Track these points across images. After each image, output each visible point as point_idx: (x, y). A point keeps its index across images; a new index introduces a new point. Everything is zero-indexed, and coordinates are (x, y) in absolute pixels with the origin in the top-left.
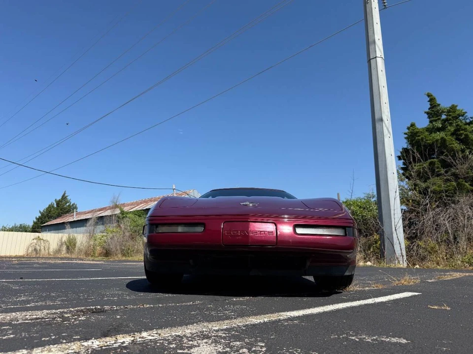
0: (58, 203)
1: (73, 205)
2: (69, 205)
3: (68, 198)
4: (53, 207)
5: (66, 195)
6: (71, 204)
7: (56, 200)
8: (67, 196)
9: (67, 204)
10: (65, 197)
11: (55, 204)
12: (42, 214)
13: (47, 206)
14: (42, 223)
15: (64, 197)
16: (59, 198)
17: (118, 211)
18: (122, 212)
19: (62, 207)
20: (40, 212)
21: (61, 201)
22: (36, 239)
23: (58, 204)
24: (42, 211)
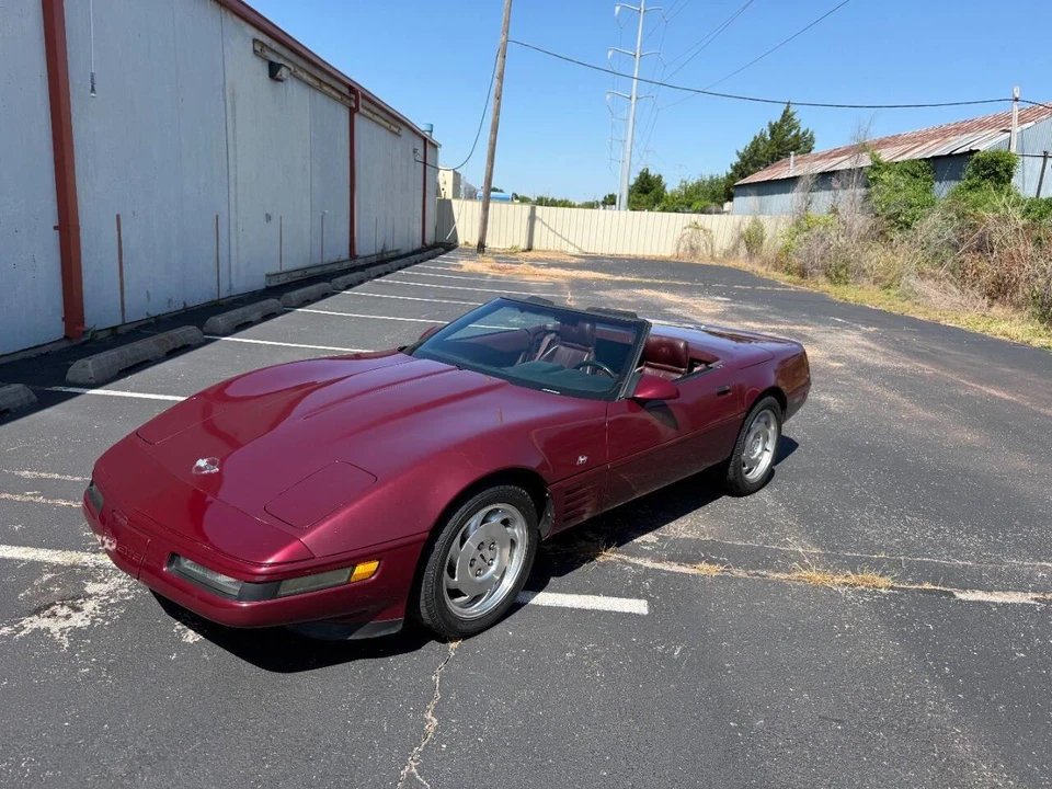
0: (774, 129)
1: (804, 134)
2: (796, 135)
3: (794, 117)
4: (764, 141)
5: (791, 111)
6: (801, 133)
7: (770, 123)
8: (794, 113)
9: (793, 134)
10: (789, 116)
11: (768, 133)
12: (743, 158)
13: (752, 140)
14: (743, 176)
15: (787, 117)
16: (777, 118)
17: (866, 161)
18: (877, 166)
19: (783, 141)
20: (738, 153)
21: (780, 126)
22: (690, 227)
23: (772, 133)
24: (741, 151)
